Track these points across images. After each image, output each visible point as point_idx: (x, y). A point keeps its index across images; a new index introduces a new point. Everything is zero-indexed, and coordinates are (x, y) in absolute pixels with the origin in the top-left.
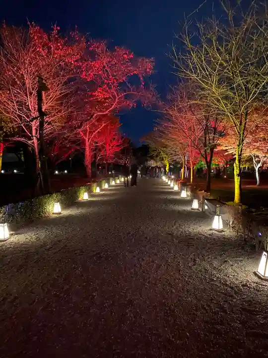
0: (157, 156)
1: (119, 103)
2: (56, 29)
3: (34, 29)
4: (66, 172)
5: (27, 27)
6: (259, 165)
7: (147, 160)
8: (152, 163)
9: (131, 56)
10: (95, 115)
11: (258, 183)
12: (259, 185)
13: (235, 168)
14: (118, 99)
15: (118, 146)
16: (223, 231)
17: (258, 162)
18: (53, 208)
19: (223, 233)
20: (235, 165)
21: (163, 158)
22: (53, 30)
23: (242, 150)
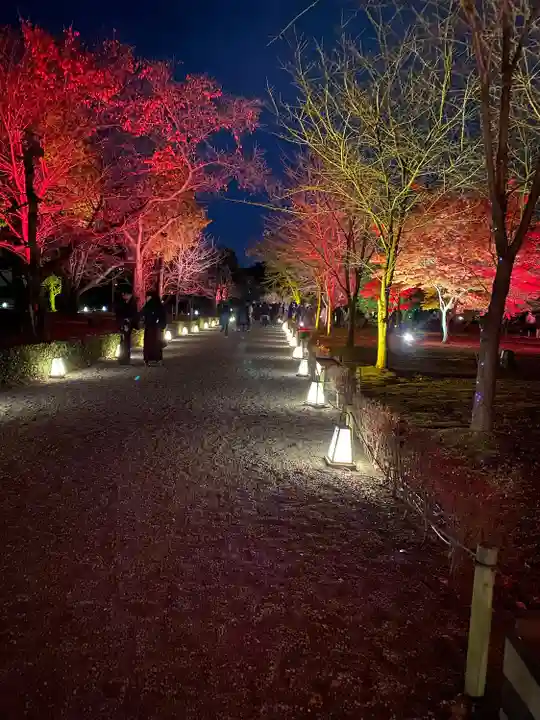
0: (278, 285)
1: (195, 182)
2: (72, 35)
3: (30, 32)
4: (104, 309)
5: (17, 26)
6: (449, 306)
7: (263, 293)
8: (272, 298)
9: (217, 95)
10: (151, 202)
11: (444, 339)
12: (447, 342)
13: (380, 307)
14: (194, 173)
15: (199, 262)
16: (323, 407)
17: (446, 300)
18: (50, 367)
19: (323, 410)
20: (379, 303)
21: (289, 288)
22: (66, 37)
23: (392, 277)
